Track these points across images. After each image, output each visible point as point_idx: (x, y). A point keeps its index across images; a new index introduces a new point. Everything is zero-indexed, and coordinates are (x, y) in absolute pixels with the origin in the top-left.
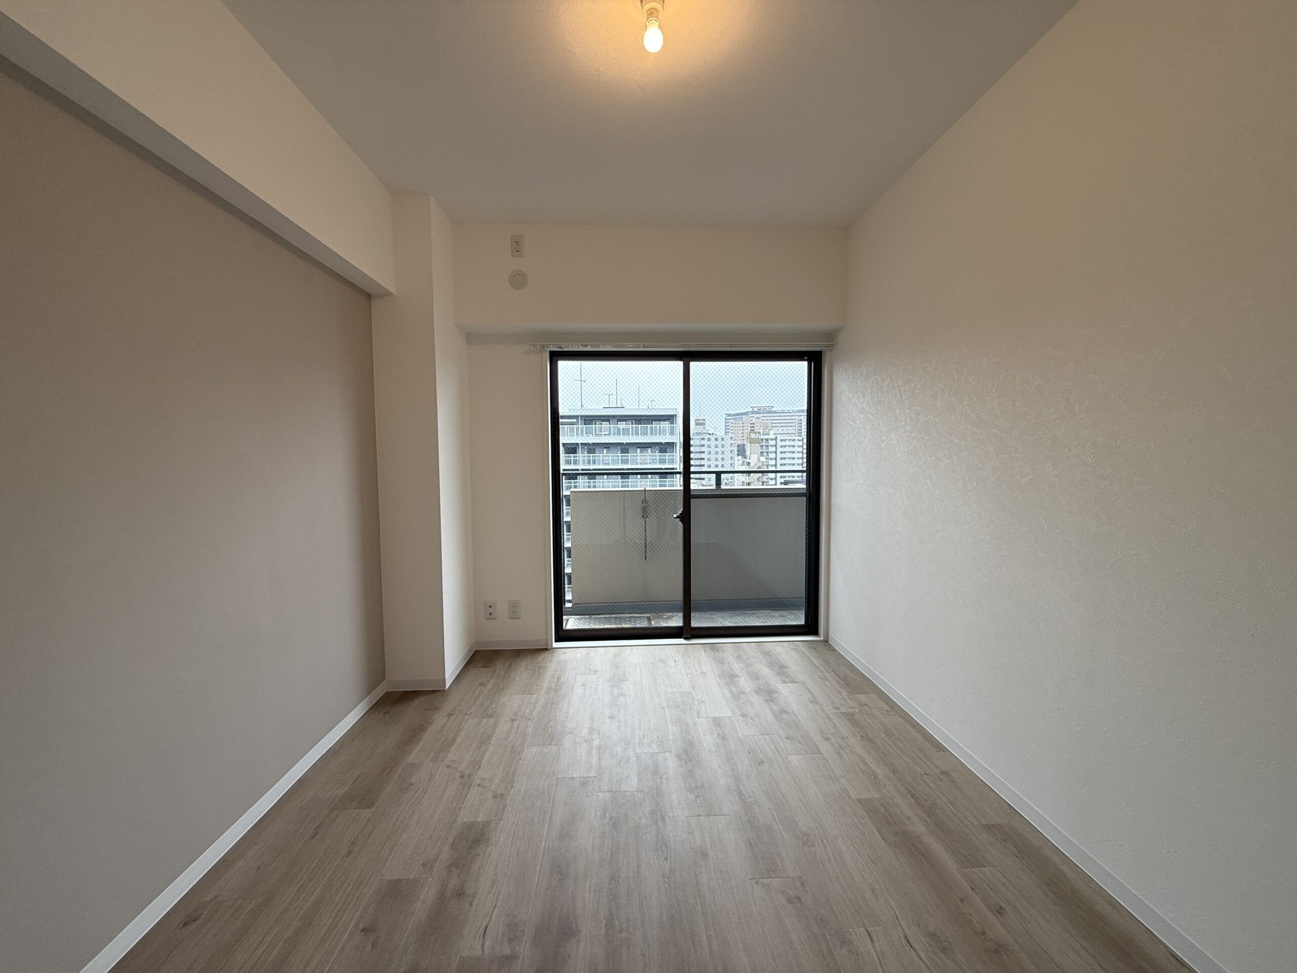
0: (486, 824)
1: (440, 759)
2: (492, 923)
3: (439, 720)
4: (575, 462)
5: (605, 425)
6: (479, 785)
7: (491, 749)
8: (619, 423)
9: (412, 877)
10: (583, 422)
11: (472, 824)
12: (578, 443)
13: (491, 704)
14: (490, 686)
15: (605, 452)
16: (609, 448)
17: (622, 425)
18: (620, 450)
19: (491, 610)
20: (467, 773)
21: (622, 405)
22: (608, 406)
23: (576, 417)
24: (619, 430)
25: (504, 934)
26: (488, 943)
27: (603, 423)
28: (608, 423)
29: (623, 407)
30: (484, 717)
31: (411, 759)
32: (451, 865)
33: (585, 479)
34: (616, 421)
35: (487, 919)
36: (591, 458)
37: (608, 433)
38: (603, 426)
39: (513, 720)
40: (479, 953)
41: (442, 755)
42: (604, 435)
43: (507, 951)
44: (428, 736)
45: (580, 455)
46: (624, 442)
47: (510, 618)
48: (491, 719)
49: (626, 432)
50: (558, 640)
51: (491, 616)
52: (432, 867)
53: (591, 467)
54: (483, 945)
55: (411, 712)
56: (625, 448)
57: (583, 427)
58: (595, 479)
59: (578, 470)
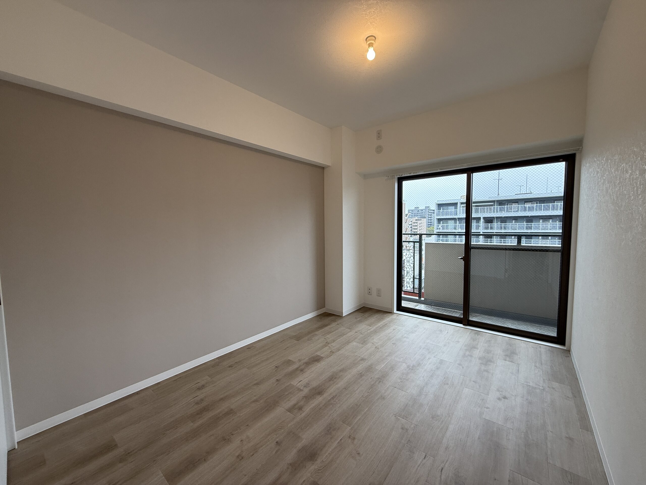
0: (322, 358)
1: (324, 335)
2: (303, 380)
3: (334, 325)
4: (491, 228)
5: (514, 205)
6: (329, 347)
7: (342, 338)
8: (525, 203)
9: (294, 361)
10: (498, 204)
11: (319, 356)
12: (494, 217)
13: (354, 325)
14: (358, 319)
15: (513, 222)
16: (517, 219)
17: (528, 205)
18: (526, 220)
19: (369, 291)
20: (329, 342)
21: (531, 192)
22: (519, 193)
23: (494, 201)
24: (525, 208)
25: (304, 384)
26: (299, 384)
27: (513, 204)
28: (517, 204)
29: (532, 193)
30: (347, 328)
31: (316, 333)
32: (305, 363)
33: (498, 238)
34: (524, 202)
35: (303, 379)
36: (503, 226)
37: (517, 210)
38: (513, 206)
39: (356, 332)
40: (295, 385)
41: (326, 334)
42: (513, 211)
43: (302, 388)
44: (326, 328)
45: (495, 224)
46: (530, 215)
47: (378, 296)
48: (349, 330)
49: (531, 209)
50: (398, 310)
51: (370, 293)
52: (301, 361)
53: (503, 231)
54: (297, 384)
55: (327, 320)
56: (530, 219)
57: (498, 207)
58: (505, 238)
59: (493, 233)
